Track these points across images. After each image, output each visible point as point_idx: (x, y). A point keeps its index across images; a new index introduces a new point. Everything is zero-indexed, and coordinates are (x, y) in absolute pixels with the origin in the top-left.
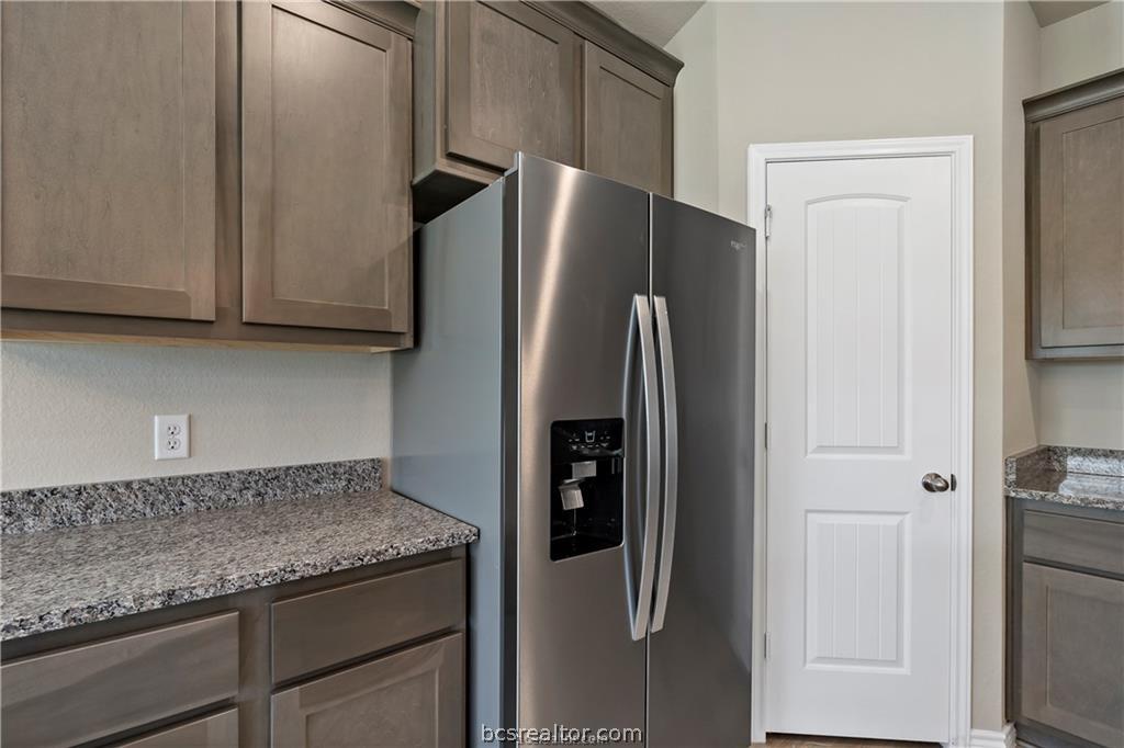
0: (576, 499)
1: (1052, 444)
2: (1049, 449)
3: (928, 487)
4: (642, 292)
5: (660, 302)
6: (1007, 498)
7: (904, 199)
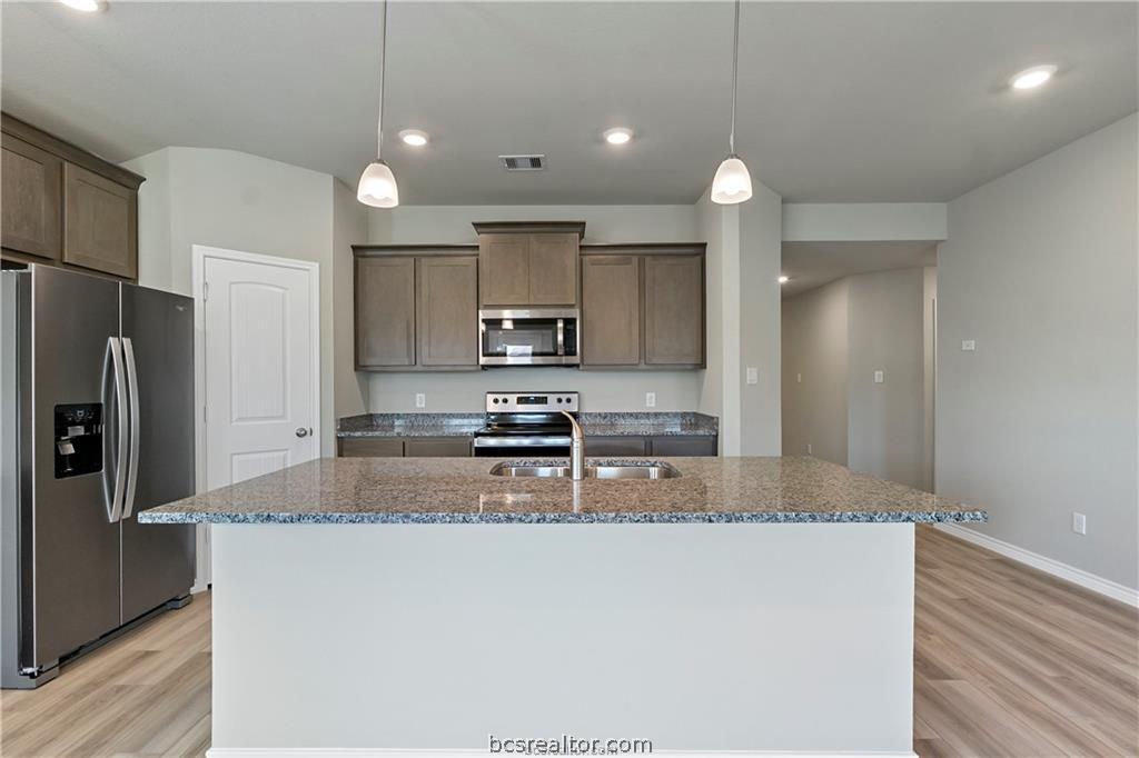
0: (70, 449)
1: (371, 412)
2: (371, 415)
3: (298, 435)
4: (116, 335)
5: (127, 342)
6: (338, 438)
7: (286, 289)
